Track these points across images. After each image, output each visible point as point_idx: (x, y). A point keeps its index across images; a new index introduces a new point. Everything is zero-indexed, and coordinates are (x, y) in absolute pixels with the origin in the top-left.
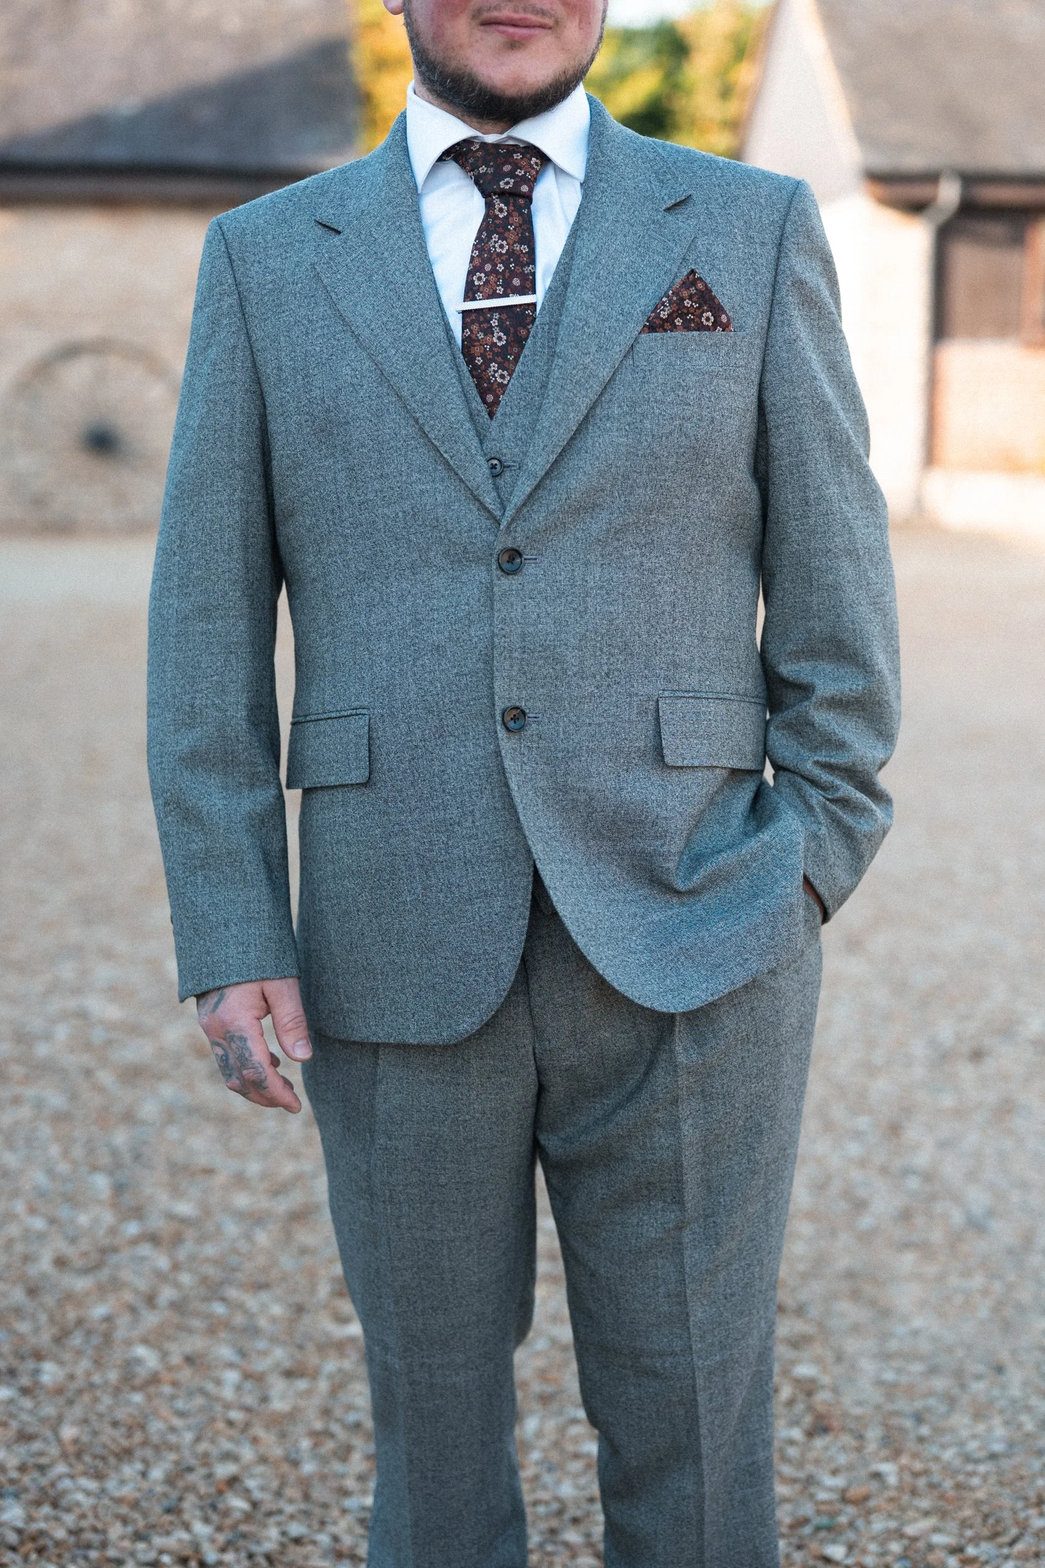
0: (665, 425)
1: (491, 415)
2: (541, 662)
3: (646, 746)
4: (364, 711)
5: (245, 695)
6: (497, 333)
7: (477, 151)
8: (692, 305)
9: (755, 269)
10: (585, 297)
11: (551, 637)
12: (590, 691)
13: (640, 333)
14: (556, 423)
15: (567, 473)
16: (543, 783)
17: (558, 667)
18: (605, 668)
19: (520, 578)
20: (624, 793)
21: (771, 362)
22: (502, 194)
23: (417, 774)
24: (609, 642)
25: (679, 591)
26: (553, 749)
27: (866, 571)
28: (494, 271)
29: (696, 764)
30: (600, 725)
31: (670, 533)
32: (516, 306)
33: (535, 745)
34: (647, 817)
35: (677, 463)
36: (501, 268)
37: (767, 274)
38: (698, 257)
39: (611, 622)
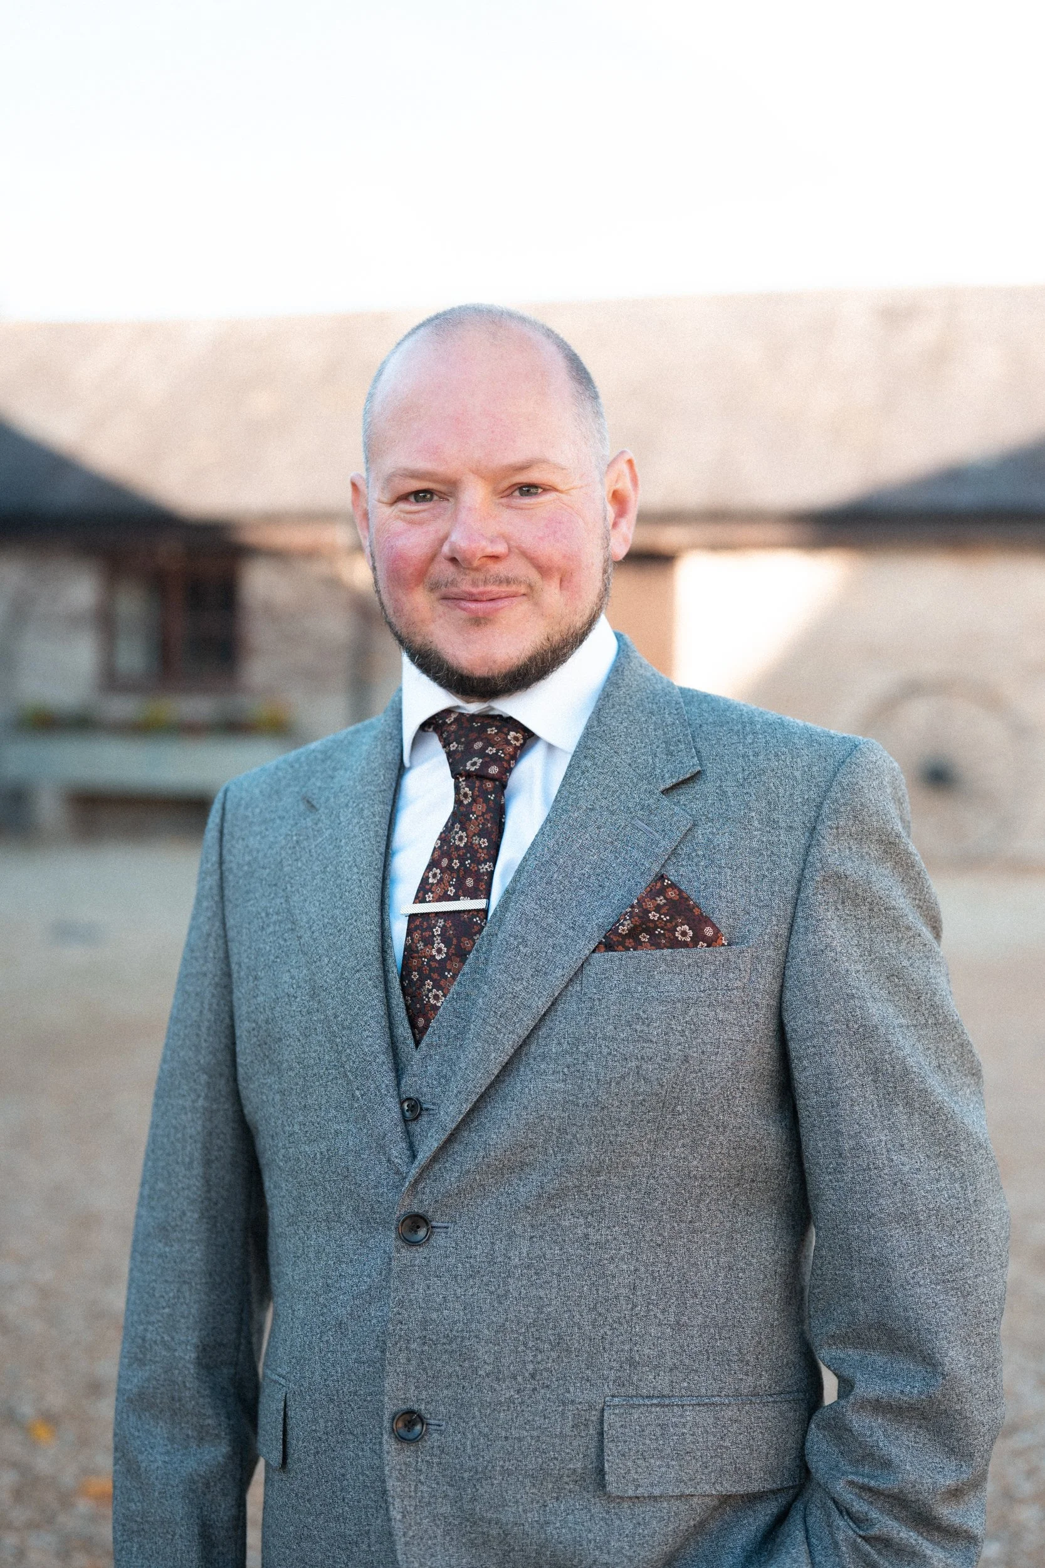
0: (615, 1067)
1: (417, 1043)
2: (445, 1357)
3: (585, 1467)
4: (283, 1382)
5: (197, 1333)
6: (438, 944)
7: (451, 724)
8: (659, 918)
9: (774, 863)
10: (528, 908)
11: (460, 1326)
12: (507, 1396)
13: (594, 951)
14: (474, 1065)
15: (488, 1125)
16: (445, 1509)
17: (466, 1364)
18: (530, 1367)
19: (426, 1251)
20: (549, 1529)
21: (791, 977)
22: (468, 775)
23: (320, 1472)
24: (537, 1335)
25: (643, 1269)
26: (458, 1467)
27: (929, 1240)
28: (450, 867)
29: (657, 1492)
30: (520, 1440)
31: (628, 1198)
32: (464, 911)
33: (436, 1460)
34: (581, 1561)
35: (633, 1113)
36: (456, 864)
37: (792, 867)
38: (696, 851)
39: (540, 1310)
